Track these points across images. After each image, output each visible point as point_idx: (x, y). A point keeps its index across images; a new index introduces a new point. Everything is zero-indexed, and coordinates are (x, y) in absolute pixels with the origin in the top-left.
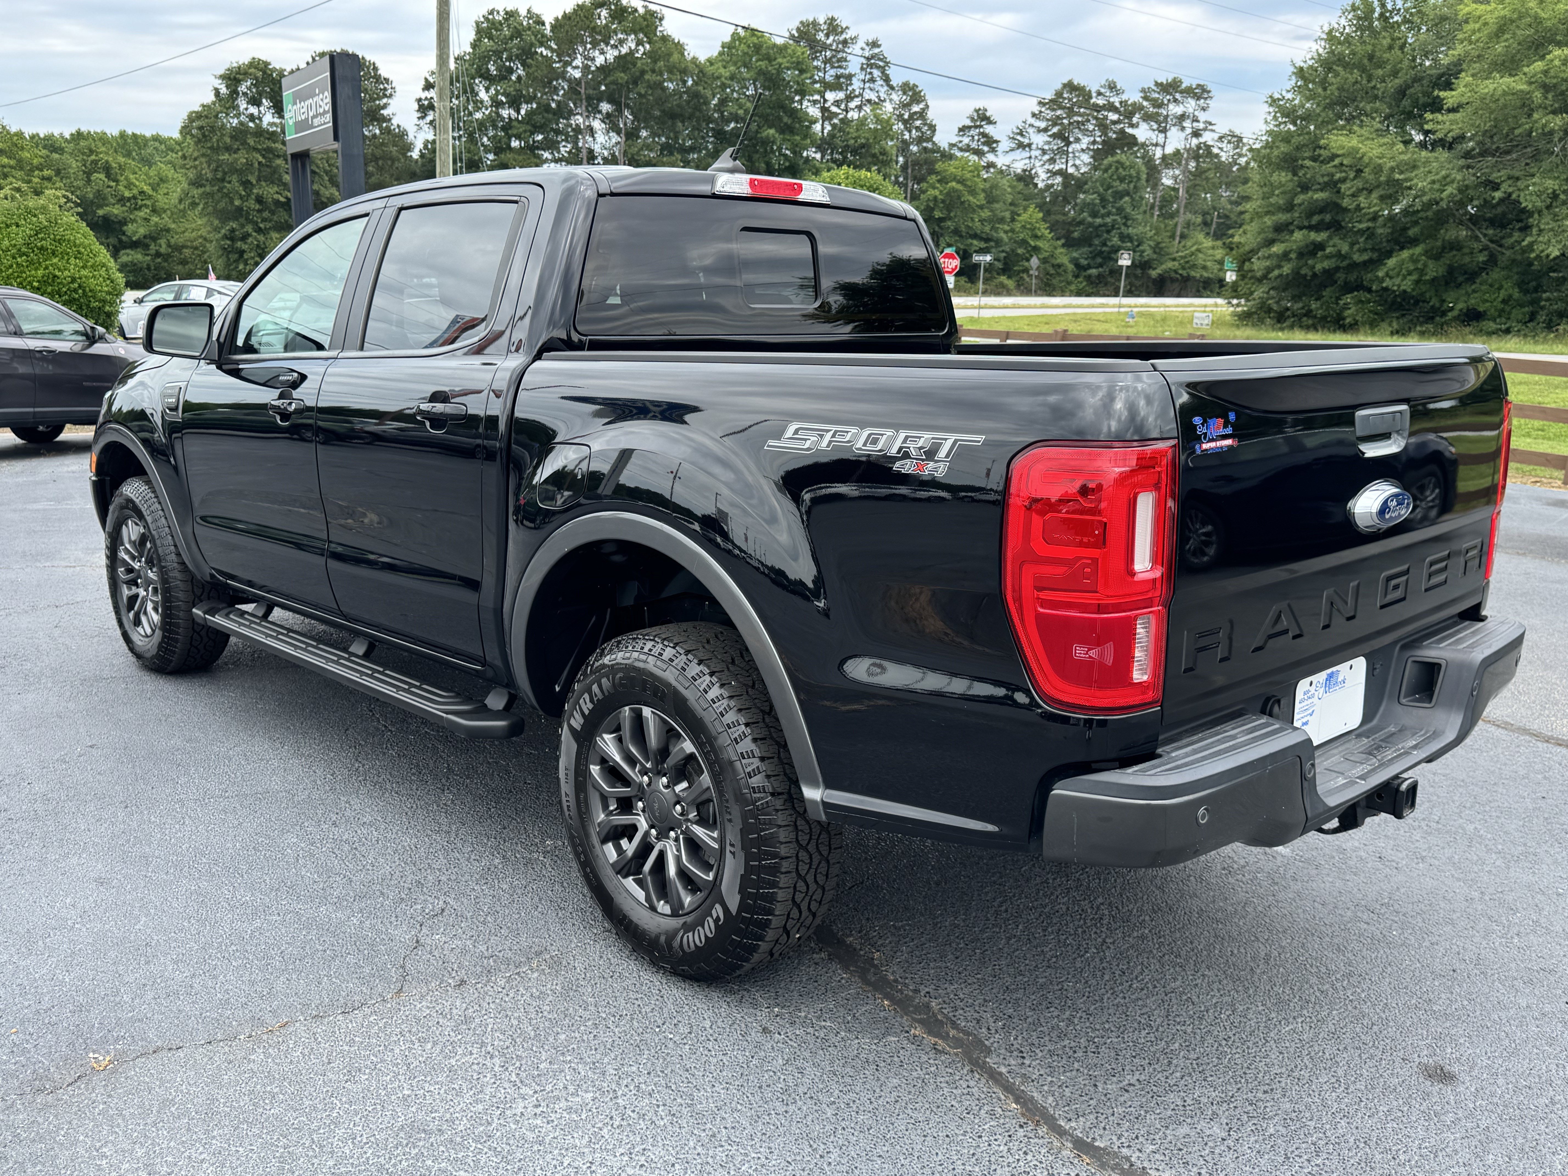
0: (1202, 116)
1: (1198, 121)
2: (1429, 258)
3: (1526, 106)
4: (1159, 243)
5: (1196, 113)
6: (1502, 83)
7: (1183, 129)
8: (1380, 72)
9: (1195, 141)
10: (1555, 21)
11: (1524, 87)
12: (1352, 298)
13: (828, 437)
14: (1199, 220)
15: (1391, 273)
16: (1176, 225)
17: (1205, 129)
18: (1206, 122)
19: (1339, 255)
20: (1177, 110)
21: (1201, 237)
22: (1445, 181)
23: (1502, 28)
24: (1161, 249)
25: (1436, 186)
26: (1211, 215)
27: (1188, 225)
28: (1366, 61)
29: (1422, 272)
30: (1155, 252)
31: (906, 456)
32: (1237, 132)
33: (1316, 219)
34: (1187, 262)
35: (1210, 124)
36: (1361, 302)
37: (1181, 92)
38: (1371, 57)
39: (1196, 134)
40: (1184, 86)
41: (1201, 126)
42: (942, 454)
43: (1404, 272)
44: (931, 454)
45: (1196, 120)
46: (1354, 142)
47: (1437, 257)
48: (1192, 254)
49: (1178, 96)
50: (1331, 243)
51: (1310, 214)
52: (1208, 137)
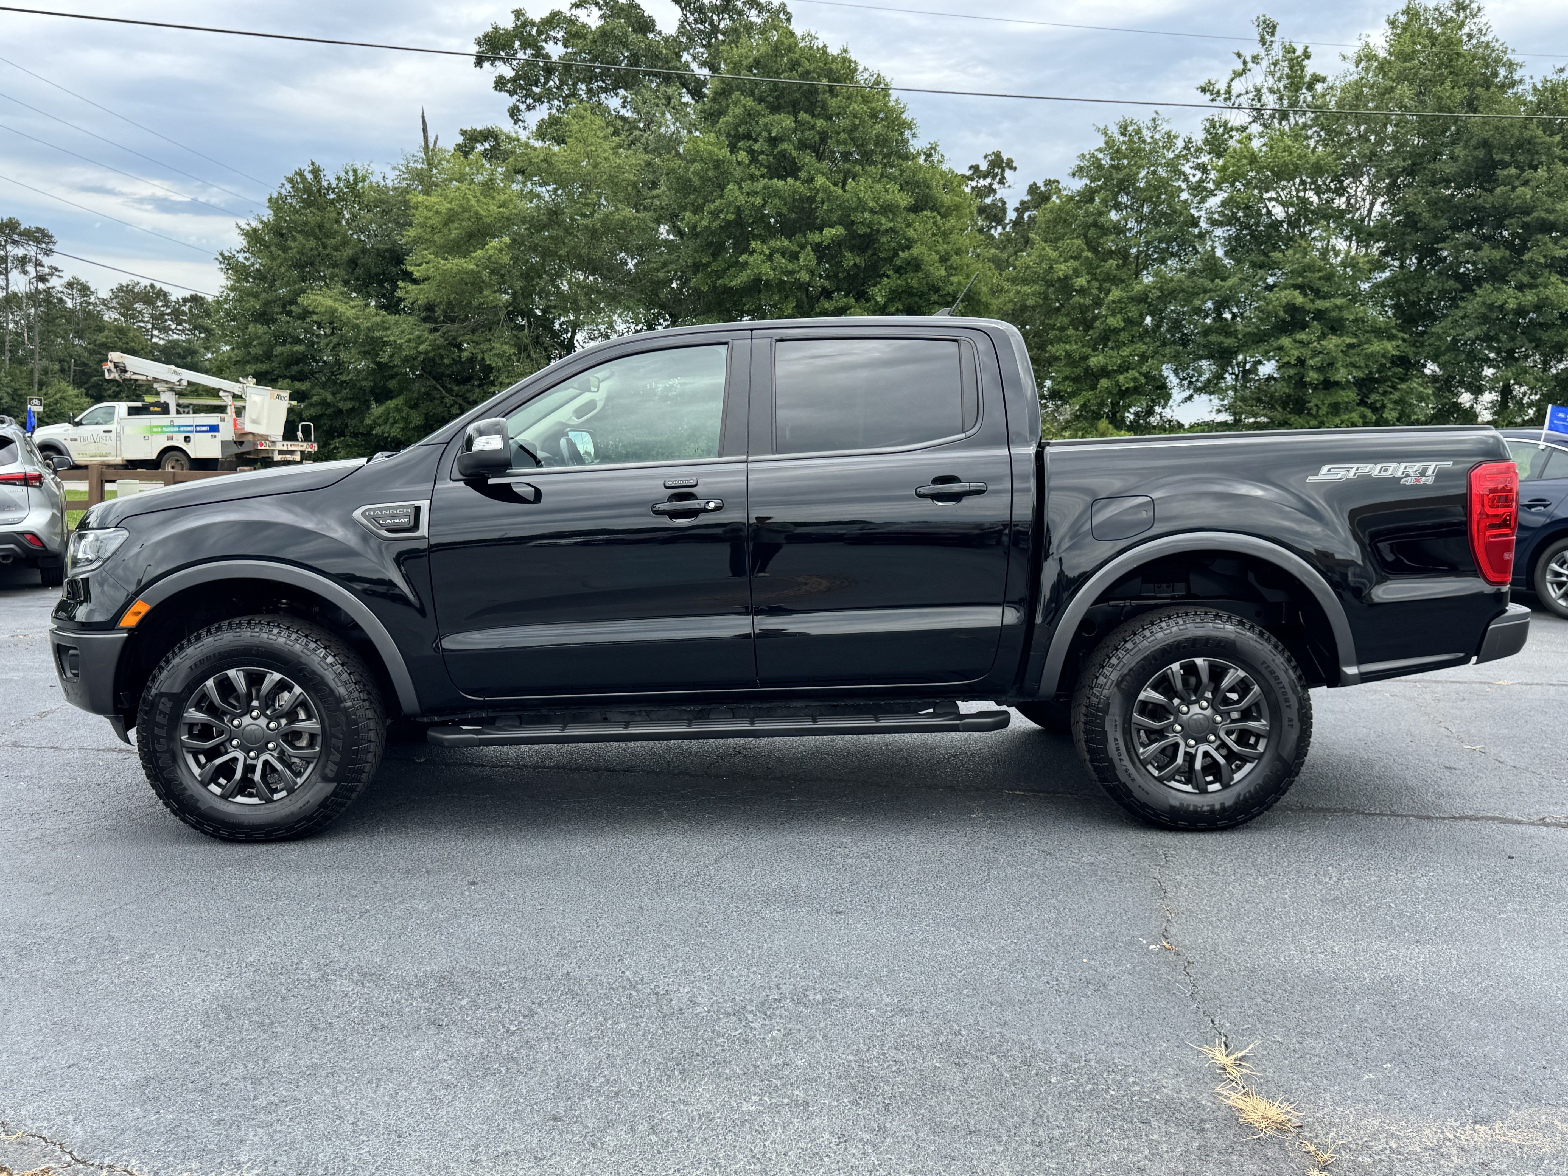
0: (46, 261)
1: (43, 266)
2: (411, 408)
3: (475, 283)
4: (16, 390)
5: (39, 257)
6: (456, 264)
7: (25, 272)
8: (333, 241)
9: (41, 286)
10: (492, 219)
11: (472, 267)
12: (340, 443)
13: (1353, 471)
14: (57, 367)
15: (378, 421)
16: (32, 371)
17: (52, 274)
18: (51, 267)
19: (324, 403)
20: (20, 252)
21: (64, 385)
22: (420, 340)
23: (450, 218)
24: (20, 396)
25: (412, 344)
26: (69, 363)
27: (45, 371)
28: (317, 231)
29: (406, 420)
30: (13, 399)
31: (1408, 476)
32: (83, 279)
33: (295, 369)
34: (53, 410)
35: (57, 270)
36: (348, 445)
37: (20, 234)
38: (320, 226)
39: (42, 278)
40: (22, 228)
41: (47, 270)
42: (1429, 472)
43: (391, 420)
44: (1423, 473)
45: (38, 264)
46: (330, 302)
47: (414, 406)
48: (57, 402)
49: (16, 237)
50: (314, 392)
51: (288, 365)
52: (56, 283)
